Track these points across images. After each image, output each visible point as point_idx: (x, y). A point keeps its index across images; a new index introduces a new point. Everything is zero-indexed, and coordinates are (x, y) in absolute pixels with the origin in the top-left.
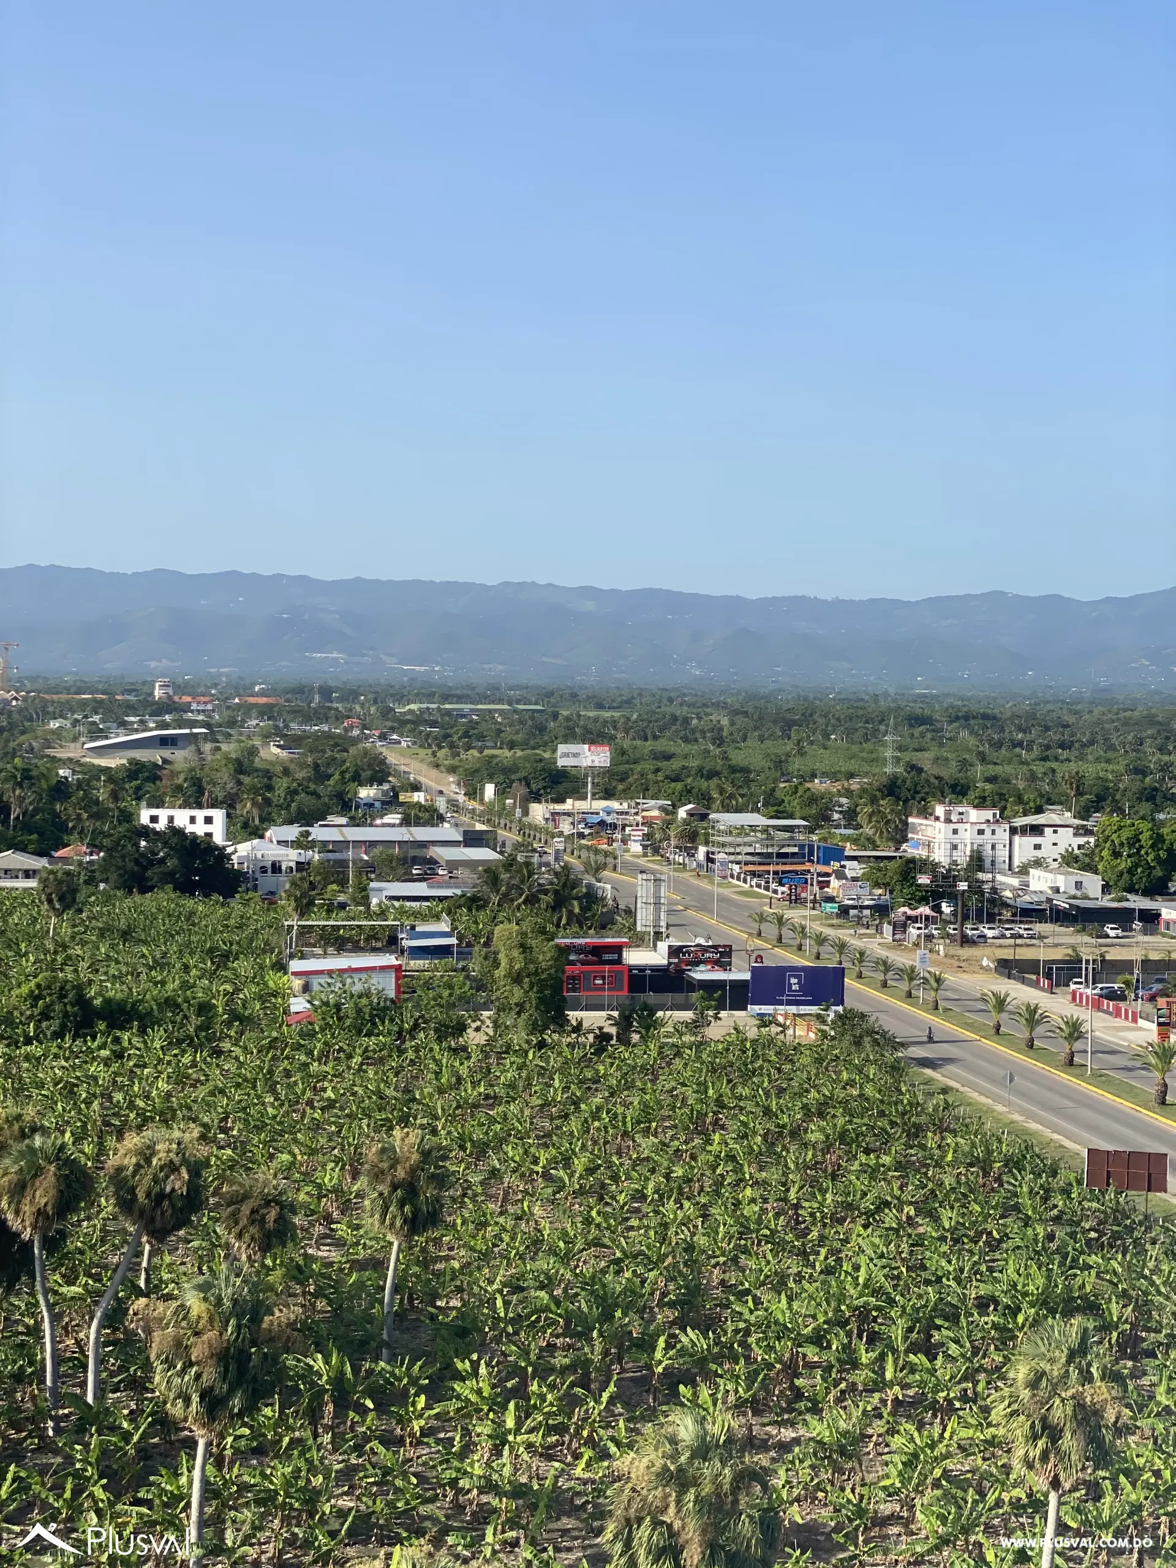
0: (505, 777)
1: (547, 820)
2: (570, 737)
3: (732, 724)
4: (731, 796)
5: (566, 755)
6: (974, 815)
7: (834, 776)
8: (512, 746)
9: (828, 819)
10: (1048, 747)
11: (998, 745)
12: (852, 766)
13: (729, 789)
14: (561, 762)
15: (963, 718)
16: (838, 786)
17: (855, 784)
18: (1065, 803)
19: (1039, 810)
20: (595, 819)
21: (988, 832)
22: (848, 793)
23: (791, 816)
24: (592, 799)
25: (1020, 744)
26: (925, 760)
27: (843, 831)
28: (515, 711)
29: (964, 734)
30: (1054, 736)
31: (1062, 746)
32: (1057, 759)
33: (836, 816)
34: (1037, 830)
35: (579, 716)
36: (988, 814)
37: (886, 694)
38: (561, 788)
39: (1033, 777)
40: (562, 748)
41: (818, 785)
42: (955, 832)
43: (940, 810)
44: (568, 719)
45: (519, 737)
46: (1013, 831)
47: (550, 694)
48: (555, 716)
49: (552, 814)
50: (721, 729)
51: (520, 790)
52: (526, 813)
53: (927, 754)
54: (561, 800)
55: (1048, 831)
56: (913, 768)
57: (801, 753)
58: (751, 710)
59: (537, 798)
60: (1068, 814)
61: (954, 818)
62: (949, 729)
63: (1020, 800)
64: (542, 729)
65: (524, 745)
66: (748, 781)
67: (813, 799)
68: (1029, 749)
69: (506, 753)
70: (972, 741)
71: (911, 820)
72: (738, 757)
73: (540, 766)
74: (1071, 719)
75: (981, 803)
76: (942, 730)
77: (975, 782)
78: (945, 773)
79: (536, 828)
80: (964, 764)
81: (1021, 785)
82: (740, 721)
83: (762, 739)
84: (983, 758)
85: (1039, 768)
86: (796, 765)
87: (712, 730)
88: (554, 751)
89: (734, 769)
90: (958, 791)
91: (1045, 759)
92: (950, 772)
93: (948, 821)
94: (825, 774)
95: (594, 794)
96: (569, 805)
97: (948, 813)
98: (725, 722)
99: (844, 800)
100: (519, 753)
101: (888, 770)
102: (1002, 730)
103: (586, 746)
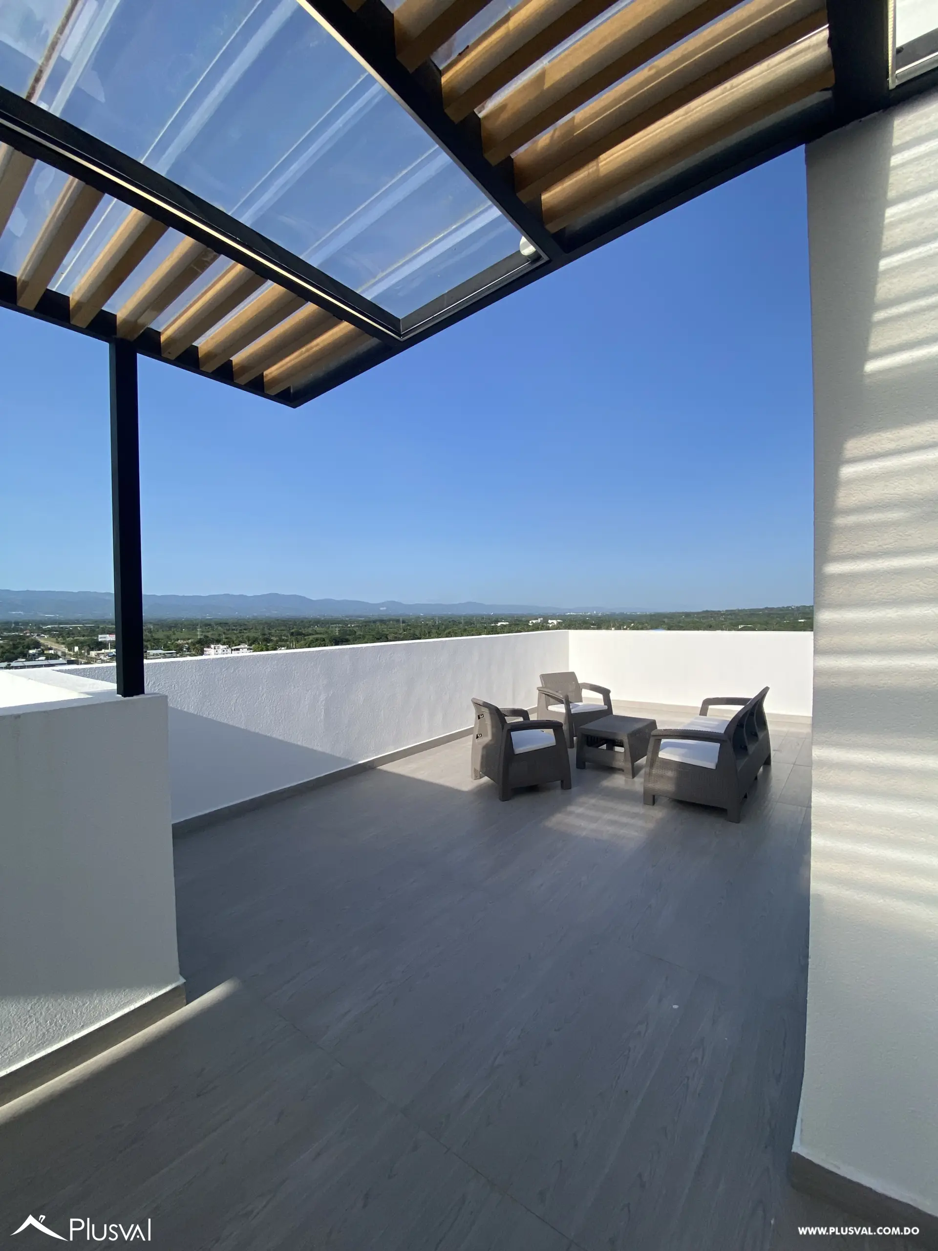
0: (81, 645)
1: (96, 656)
2: (103, 632)
3: (154, 627)
4: (154, 646)
5: (101, 638)
6: (222, 647)
7: (184, 640)
8: (84, 636)
9: (182, 650)
10: (241, 630)
11: (229, 630)
12: (189, 637)
13: (153, 644)
14: (100, 640)
15: (220, 624)
16: (185, 642)
17: (190, 641)
18: (244, 642)
19: (239, 645)
20: (112, 654)
21: (225, 651)
22: (188, 643)
23: (172, 650)
24: (111, 649)
25: (234, 630)
26: (209, 634)
27: (186, 653)
28: (85, 626)
29: (219, 628)
30: (243, 628)
31: (245, 630)
32: (243, 632)
33: (185, 649)
34: (238, 649)
35: (106, 627)
36: (225, 647)
37: (199, 619)
38: (100, 646)
39: (238, 637)
40: (100, 636)
41: (180, 642)
42: (217, 651)
43: (212, 646)
44: (102, 628)
45: (86, 634)
46: (232, 650)
47: (96, 622)
48: (98, 627)
49: (98, 654)
50: (151, 629)
51: (87, 648)
52: (89, 654)
53: (210, 633)
54: (100, 650)
55: (241, 649)
56: (206, 637)
57: (174, 634)
58: (159, 624)
59: (92, 650)
60: (246, 646)
61: (216, 648)
62: (215, 627)
63: (233, 642)
64: (94, 631)
65: (87, 636)
66: (159, 642)
67: (178, 645)
68: (237, 630)
69: (82, 638)
70: (222, 629)
71: (205, 649)
72: (156, 636)
73: (93, 641)
74: (246, 623)
75: (224, 644)
76: (213, 627)
77: (223, 639)
78: (214, 637)
79: (92, 658)
80: (220, 635)
81: (234, 639)
82: (156, 627)
83: (163, 631)
84: (224, 633)
85: (239, 635)
86: (173, 637)
87: (148, 629)
88: (98, 637)
89: (155, 639)
90: (218, 642)
91: (240, 633)
92: (216, 637)
93: (215, 649)
94: (181, 639)
95: (111, 648)
96: (103, 651)
97: (215, 647)
98: (152, 627)
99: (187, 645)
100: (86, 638)
101: (199, 637)
102: (229, 626)
103: (108, 635)
